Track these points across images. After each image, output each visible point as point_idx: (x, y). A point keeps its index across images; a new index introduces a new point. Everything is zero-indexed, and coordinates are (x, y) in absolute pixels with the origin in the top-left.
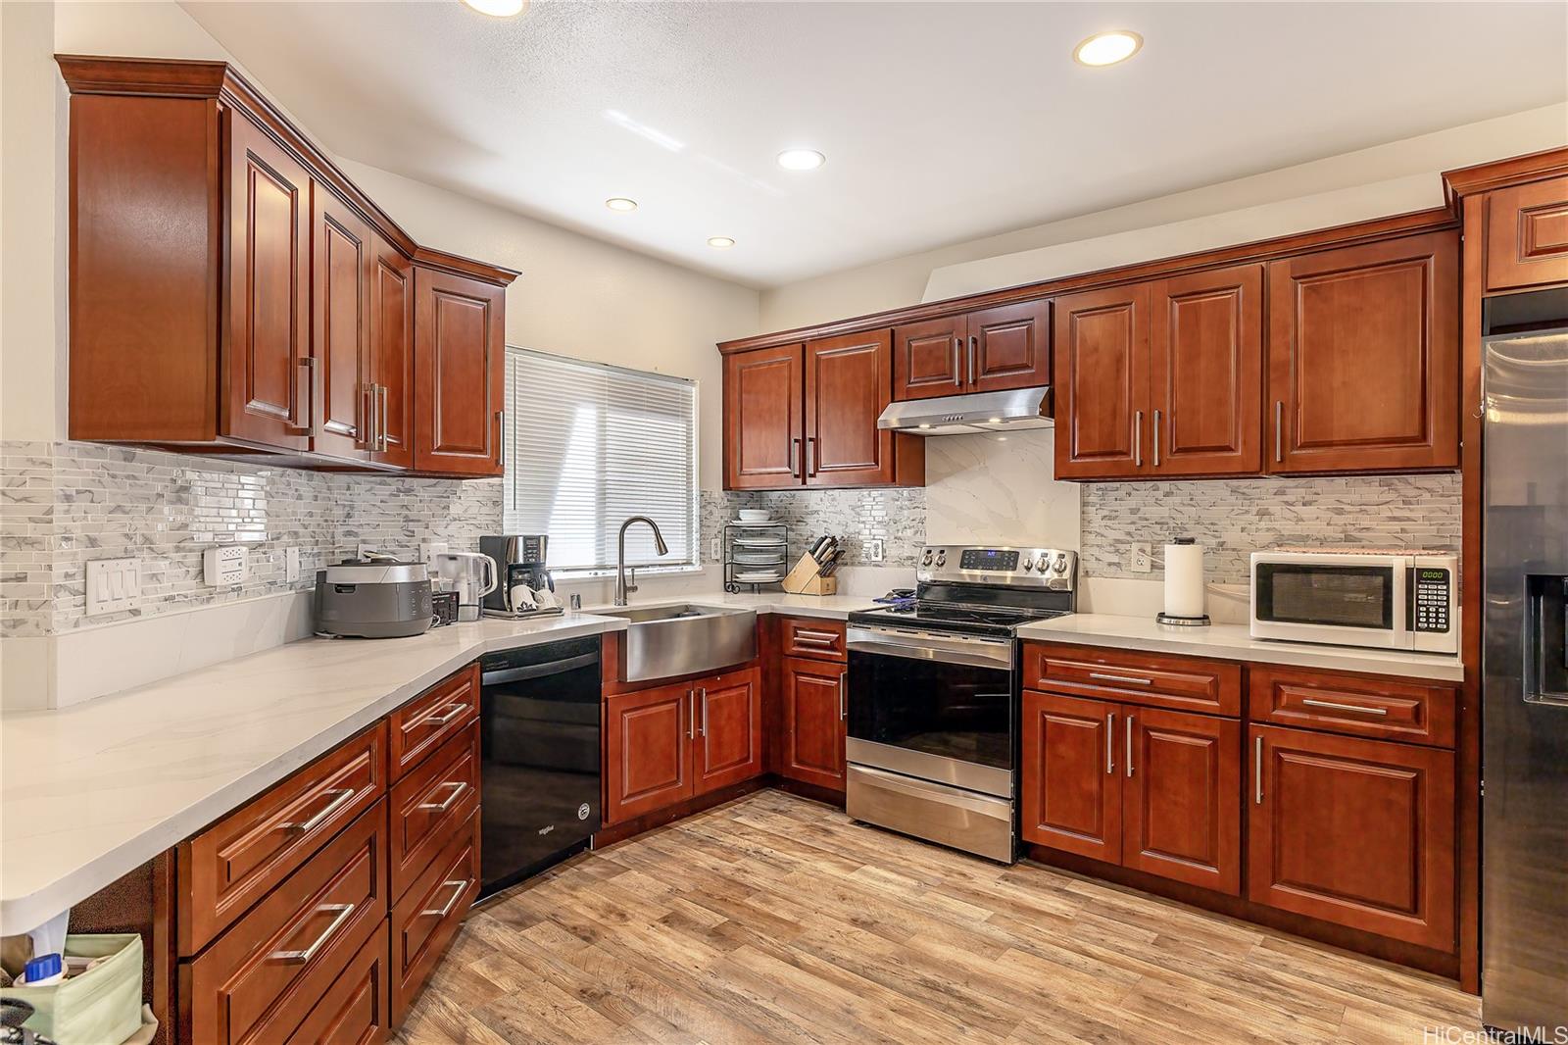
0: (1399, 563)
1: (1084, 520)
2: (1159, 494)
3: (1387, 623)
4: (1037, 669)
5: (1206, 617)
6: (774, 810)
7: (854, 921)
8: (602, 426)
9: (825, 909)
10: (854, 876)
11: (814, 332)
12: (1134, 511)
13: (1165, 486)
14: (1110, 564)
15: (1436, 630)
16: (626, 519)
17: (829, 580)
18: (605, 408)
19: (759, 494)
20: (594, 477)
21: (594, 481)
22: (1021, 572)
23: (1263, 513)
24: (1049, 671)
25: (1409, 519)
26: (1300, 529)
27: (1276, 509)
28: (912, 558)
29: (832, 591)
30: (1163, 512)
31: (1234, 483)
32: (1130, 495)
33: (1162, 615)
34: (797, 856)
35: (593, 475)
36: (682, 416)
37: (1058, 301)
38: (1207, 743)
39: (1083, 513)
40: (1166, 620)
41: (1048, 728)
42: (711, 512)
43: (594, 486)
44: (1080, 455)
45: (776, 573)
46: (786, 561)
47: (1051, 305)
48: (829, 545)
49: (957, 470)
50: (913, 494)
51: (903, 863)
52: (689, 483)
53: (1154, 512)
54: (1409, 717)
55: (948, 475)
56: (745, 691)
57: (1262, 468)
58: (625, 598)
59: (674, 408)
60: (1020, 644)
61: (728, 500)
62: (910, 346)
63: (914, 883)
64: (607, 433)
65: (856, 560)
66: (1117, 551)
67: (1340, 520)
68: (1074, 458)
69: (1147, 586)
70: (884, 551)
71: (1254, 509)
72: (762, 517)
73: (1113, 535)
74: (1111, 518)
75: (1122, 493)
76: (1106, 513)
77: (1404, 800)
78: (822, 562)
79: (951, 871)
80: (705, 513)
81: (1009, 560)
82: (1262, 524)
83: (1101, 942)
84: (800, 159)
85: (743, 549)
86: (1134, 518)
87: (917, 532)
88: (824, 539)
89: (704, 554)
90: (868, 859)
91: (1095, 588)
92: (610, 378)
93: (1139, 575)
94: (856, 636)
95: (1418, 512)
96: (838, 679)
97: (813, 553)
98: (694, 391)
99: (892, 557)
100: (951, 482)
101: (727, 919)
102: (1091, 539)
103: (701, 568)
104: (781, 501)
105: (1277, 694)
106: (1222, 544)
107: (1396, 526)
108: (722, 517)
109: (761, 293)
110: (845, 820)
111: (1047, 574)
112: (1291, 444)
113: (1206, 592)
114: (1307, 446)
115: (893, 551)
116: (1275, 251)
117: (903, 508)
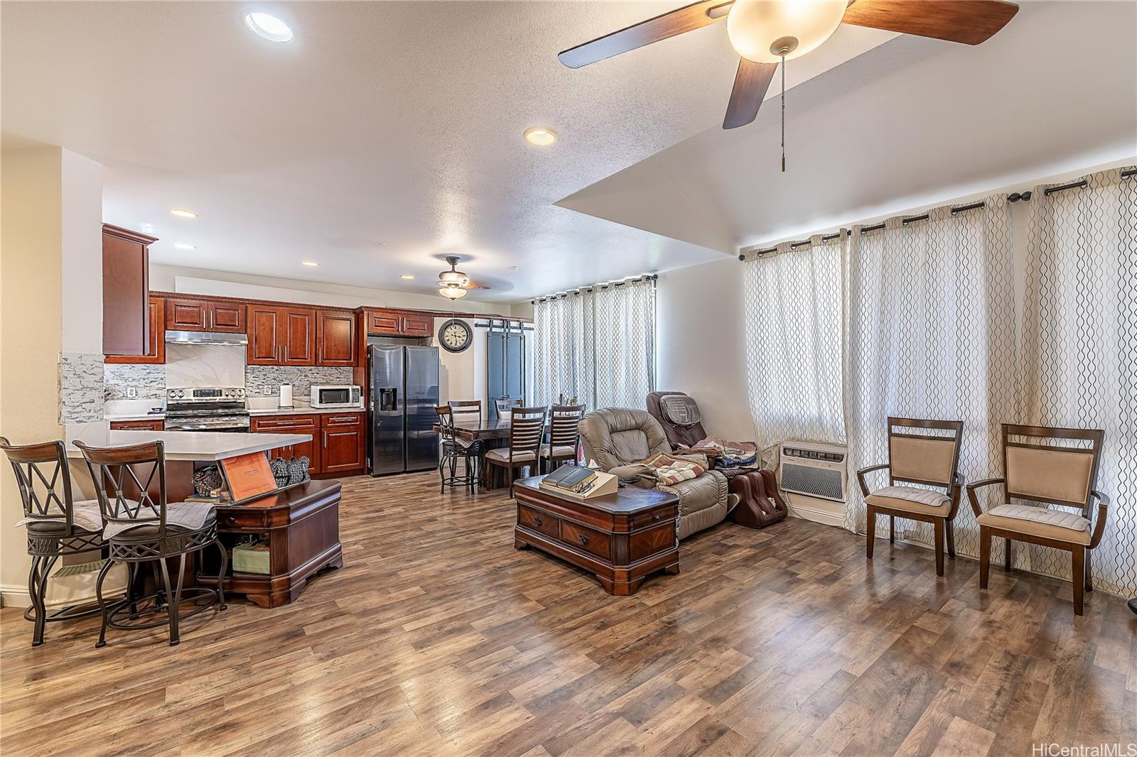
0: (350, 387)
1: (246, 378)
2: (274, 370)
3: (348, 402)
4: (256, 425)
5: (294, 405)
12: (265, 375)
14: (256, 393)
15: (357, 402)
22: (223, 397)
24: (261, 425)
25: (341, 378)
30: (276, 376)
33: (280, 406)
37: (249, 306)
39: (246, 375)
40: (282, 407)
44: (255, 357)
47: (246, 307)
50: (156, 367)
53: (272, 376)
54: (356, 420)
55: (179, 360)
57: (314, 364)
60: (251, 418)
62: (175, 308)
66: (259, 388)
69: (274, 399)
70: (137, 392)
71: (304, 375)
73: (257, 383)
74: (256, 377)
75: (261, 369)
76: (254, 376)
77: (355, 438)
81: (218, 393)
86: (265, 377)
87: (160, 383)
93: (268, 396)
95: (343, 376)
99: (143, 395)
100: (181, 363)
102: (249, 384)
105: (328, 420)
106: (295, 385)
107: (339, 379)
111: (236, 397)
112: (323, 358)
113: (293, 399)
114: (326, 359)
115: (143, 392)
116: (319, 308)
117: (150, 373)
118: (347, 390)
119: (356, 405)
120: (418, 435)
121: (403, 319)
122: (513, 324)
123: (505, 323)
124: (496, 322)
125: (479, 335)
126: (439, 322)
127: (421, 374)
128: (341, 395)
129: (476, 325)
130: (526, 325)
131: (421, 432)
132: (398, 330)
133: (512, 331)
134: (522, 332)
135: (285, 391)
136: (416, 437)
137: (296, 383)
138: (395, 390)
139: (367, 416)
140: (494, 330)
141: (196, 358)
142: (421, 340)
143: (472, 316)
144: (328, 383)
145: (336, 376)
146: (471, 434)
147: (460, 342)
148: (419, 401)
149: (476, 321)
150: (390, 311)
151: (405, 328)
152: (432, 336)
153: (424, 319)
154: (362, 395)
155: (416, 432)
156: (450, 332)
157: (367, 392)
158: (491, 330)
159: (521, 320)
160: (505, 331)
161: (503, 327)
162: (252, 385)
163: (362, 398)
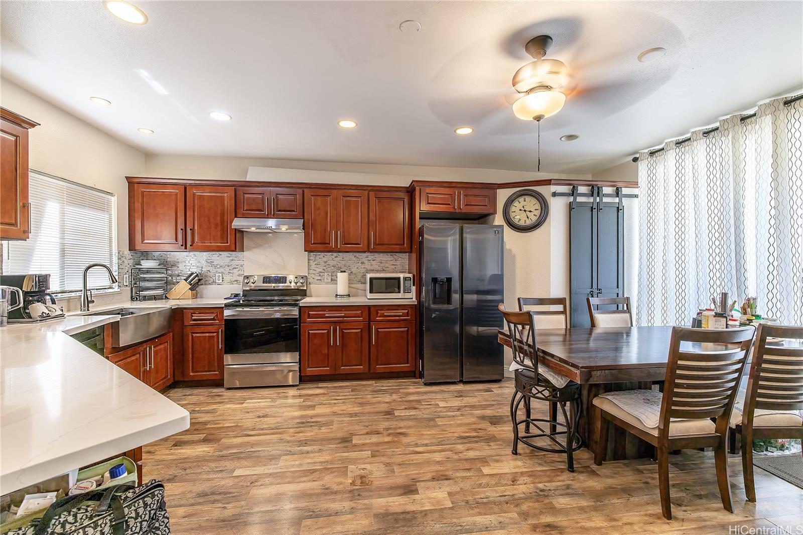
0: (402, 276)
1: (309, 265)
2: (334, 257)
3: (399, 292)
4: (306, 316)
5: (349, 295)
6: (185, 395)
7: (259, 417)
8: (63, 213)
9: (244, 418)
10: (244, 405)
11: (193, 182)
12: (325, 262)
13: (335, 254)
14: (317, 280)
15: (409, 292)
16: (88, 265)
17: (194, 292)
18: (64, 203)
19: (146, 253)
20: (58, 241)
21: (58, 244)
22: (288, 284)
23: (362, 263)
24: (310, 316)
25: (396, 265)
26: (372, 268)
27: (366, 262)
28: (237, 281)
29: (195, 296)
30: (335, 263)
31: (355, 254)
32: (324, 257)
33: (337, 295)
34: (214, 407)
35: (58, 240)
36: (107, 211)
37: (305, 190)
38: (359, 330)
39: (308, 263)
40: (338, 297)
41: (310, 336)
42: (123, 261)
43: (58, 246)
44: (314, 243)
45: (163, 290)
46: (168, 285)
47: (303, 191)
48: (196, 276)
49: (258, 246)
50: (237, 255)
51: (260, 396)
52: (111, 246)
53: (331, 263)
54: (406, 314)
55: (255, 248)
56: (166, 345)
57: (368, 250)
58: (88, 307)
59: (103, 207)
60: (300, 308)
61: (132, 256)
62: (244, 196)
63: (270, 400)
64: (65, 217)
65: (207, 283)
66: (320, 275)
67: (381, 265)
68: (312, 244)
69: (331, 286)
70: (223, 278)
71: (360, 262)
72: (155, 264)
73: (319, 270)
74: (318, 265)
75: (322, 256)
76: (316, 263)
77: (405, 335)
78: (192, 284)
79: (279, 393)
80: (120, 262)
81: (283, 280)
82: (363, 266)
83: (339, 396)
84: (220, 116)
85: (145, 280)
86: (326, 264)
87: (239, 270)
88: (192, 274)
89: (120, 282)
90: (245, 399)
91: (314, 288)
92: (66, 187)
93: (327, 283)
94: (227, 313)
95: (398, 263)
96: (218, 332)
97: (186, 280)
98: (114, 200)
99: (227, 281)
100: (257, 251)
101: (205, 435)
102: (311, 271)
103: (119, 290)
104: (162, 256)
105: (377, 313)
106: (352, 272)
107: (394, 267)
108: (128, 264)
109: (148, 155)
110: (223, 390)
111: (298, 284)
112: (375, 244)
113: (349, 287)
114: (378, 244)
115: (227, 278)
116: (370, 188)
117: (232, 260)
118: (399, 279)
119: (408, 295)
120: (478, 332)
121: (459, 194)
122: (607, 190)
123: (595, 190)
124: (582, 189)
125: (558, 208)
126: (503, 195)
127: (481, 260)
128: (392, 285)
129: (554, 194)
130: (625, 191)
131: (481, 329)
132: (454, 208)
133: (605, 200)
134: (621, 200)
135: (342, 278)
136: (475, 334)
137: (354, 270)
138: (449, 280)
139: (418, 310)
140: (579, 199)
141: (267, 245)
142: (482, 218)
143: (548, 182)
144: (383, 271)
145: (391, 263)
146: (578, 372)
147: (533, 218)
148: (478, 292)
149: (554, 188)
150: (445, 185)
151: (461, 204)
152: (495, 213)
153: (485, 192)
154: (414, 285)
155: (475, 328)
156: (517, 206)
157: (418, 281)
158: (575, 199)
159: (619, 185)
160: (595, 200)
161: (592, 196)
162: (314, 272)
163: (414, 289)
